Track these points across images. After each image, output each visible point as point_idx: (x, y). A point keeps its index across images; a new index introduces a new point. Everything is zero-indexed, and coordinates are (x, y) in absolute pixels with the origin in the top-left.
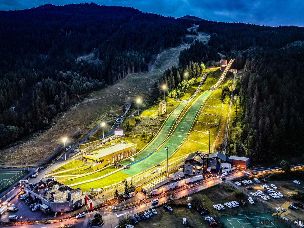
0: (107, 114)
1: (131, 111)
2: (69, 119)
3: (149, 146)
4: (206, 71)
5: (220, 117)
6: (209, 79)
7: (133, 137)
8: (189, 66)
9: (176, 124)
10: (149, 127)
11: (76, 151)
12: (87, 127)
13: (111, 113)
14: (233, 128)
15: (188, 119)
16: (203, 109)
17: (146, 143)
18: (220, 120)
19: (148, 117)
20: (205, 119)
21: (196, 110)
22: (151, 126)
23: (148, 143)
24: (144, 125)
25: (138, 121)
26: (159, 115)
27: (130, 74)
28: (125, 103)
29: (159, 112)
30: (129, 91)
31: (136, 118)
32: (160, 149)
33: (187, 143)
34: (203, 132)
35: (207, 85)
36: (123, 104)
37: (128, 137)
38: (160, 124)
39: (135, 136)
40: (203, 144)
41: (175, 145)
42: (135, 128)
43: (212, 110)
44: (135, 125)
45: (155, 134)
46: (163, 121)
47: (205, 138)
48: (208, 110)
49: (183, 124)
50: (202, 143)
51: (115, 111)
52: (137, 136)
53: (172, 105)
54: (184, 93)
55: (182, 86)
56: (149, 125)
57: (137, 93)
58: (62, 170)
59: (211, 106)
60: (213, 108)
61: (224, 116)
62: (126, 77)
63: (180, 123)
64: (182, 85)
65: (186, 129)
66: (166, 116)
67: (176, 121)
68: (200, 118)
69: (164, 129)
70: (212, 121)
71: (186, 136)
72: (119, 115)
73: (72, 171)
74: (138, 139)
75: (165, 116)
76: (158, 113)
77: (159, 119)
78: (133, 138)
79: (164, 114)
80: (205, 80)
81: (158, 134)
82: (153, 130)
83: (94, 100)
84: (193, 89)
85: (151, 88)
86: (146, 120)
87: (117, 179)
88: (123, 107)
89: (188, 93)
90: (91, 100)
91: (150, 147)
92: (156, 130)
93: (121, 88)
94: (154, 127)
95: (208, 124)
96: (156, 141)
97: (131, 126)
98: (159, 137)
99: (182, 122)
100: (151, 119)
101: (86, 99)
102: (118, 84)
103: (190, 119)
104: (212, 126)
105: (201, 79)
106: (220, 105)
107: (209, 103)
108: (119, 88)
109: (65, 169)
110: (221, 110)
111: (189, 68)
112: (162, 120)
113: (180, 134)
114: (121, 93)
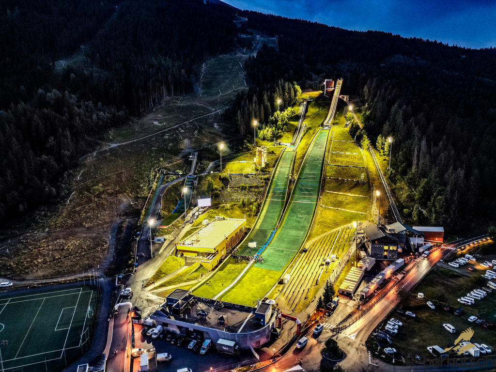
0: (159, 170)
1: (203, 164)
2: (92, 182)
3: (260, 221)
4: (303, 97)
5: (366, 170)
6: (312, 110)
7: (226, 208)
8: (279, 88)
9: (292, 182)
10: (247, 190)
11: (159, 240)
12: (139, 196)
13: (165, 168)
14: (394, 186)
15: (310, 174)
16: (329, 157)
17: (252, 217)
18: (368, 174)
19: (240, 172)
20: (339, 173)
21: (318, 159)
22: (250, 187)
23: (256, 215)
24: (238, 188)
25: (225, 181)
26: (258, 170)
27: (168, 98)
28: (183, 149)
29: (256, 165)
30: (180, 129)
31: (220, 176)
32: (283, 225)
33: (323, 212)
34: (345, 194)
35: (313, 120)
36: (180, 152)
37: (217, 208)
38: (264, 184)
39: (228, 206)
40: (353, 211)
41: (304, 216)
42: (225, 193)
43: (347, 159)
44: (222, 188)
45: (260, 200)
46: (268, 179)
47: (352, 202)
48: (339, 159)
49: (303, 182)
50: (351, 211)
51: (170, 164)
52: (232, 206)
53: (273, 152)
54: (281, 133)
55: (276, 121)
56: (246, 188)
57: (196, 132)
58: (162, 276)
59: (342, 153)
60: (347, 156)
61: (372, 168)
62: (162, 102)
63: (298, 181)
64: (275, 118)
65: (312, 190)
66: (269, 170)
67: (290, 177)
68: (330, 172)
69: (274, 193)
70: (353, 177)
71: (316, 201)
72: (183, 172)
73: (181, 276)
74: (236, 210)
75: (267, 170)
76: (254, 166)
77: (260, 176)
78: (226, 210)
79: (265, 168)
80: (306, 111)
81: (266, 200)
82: (256, 195)
83: (118, 144)
84: (293, 125)
85: (217, 123)
86: (238, 178)
87: (264, 281)
88: (183, 157)
89: (287, 132)
90: (114, 145)
91: (262, 222)
92: (262, 194)
93: (160, 123)
94: (256, 190)
95: (348, 180)
96: (267, 212)
97: (216, 189)
98: (269, 205)
99: (300, 179)
100: (247, 176)
101: (104, 143)
102: (151, 116)
103: (314, 174)
104: (357, 184)
105: (300, 110)
106: (356, 150)
107: (335, 147)
108: (156, 123)
109: (166, 274)
110: (362, 158)
111: (279, 90)
112: (266, 176)
113: (304, 198)
114: (167, 132)
